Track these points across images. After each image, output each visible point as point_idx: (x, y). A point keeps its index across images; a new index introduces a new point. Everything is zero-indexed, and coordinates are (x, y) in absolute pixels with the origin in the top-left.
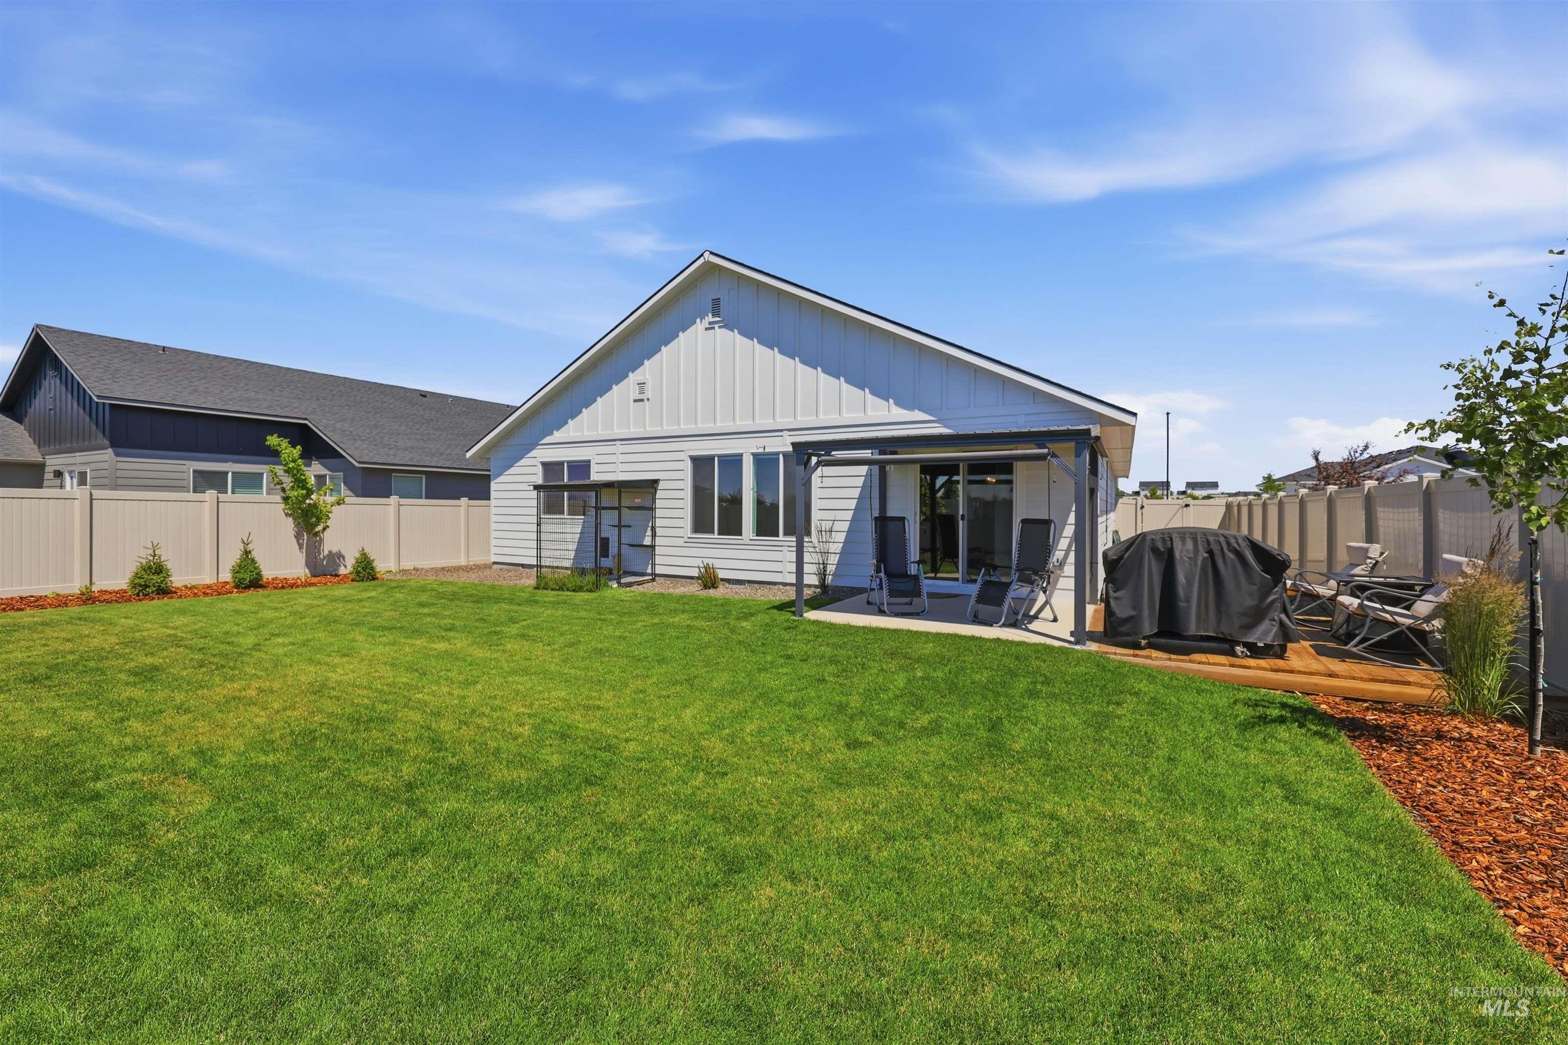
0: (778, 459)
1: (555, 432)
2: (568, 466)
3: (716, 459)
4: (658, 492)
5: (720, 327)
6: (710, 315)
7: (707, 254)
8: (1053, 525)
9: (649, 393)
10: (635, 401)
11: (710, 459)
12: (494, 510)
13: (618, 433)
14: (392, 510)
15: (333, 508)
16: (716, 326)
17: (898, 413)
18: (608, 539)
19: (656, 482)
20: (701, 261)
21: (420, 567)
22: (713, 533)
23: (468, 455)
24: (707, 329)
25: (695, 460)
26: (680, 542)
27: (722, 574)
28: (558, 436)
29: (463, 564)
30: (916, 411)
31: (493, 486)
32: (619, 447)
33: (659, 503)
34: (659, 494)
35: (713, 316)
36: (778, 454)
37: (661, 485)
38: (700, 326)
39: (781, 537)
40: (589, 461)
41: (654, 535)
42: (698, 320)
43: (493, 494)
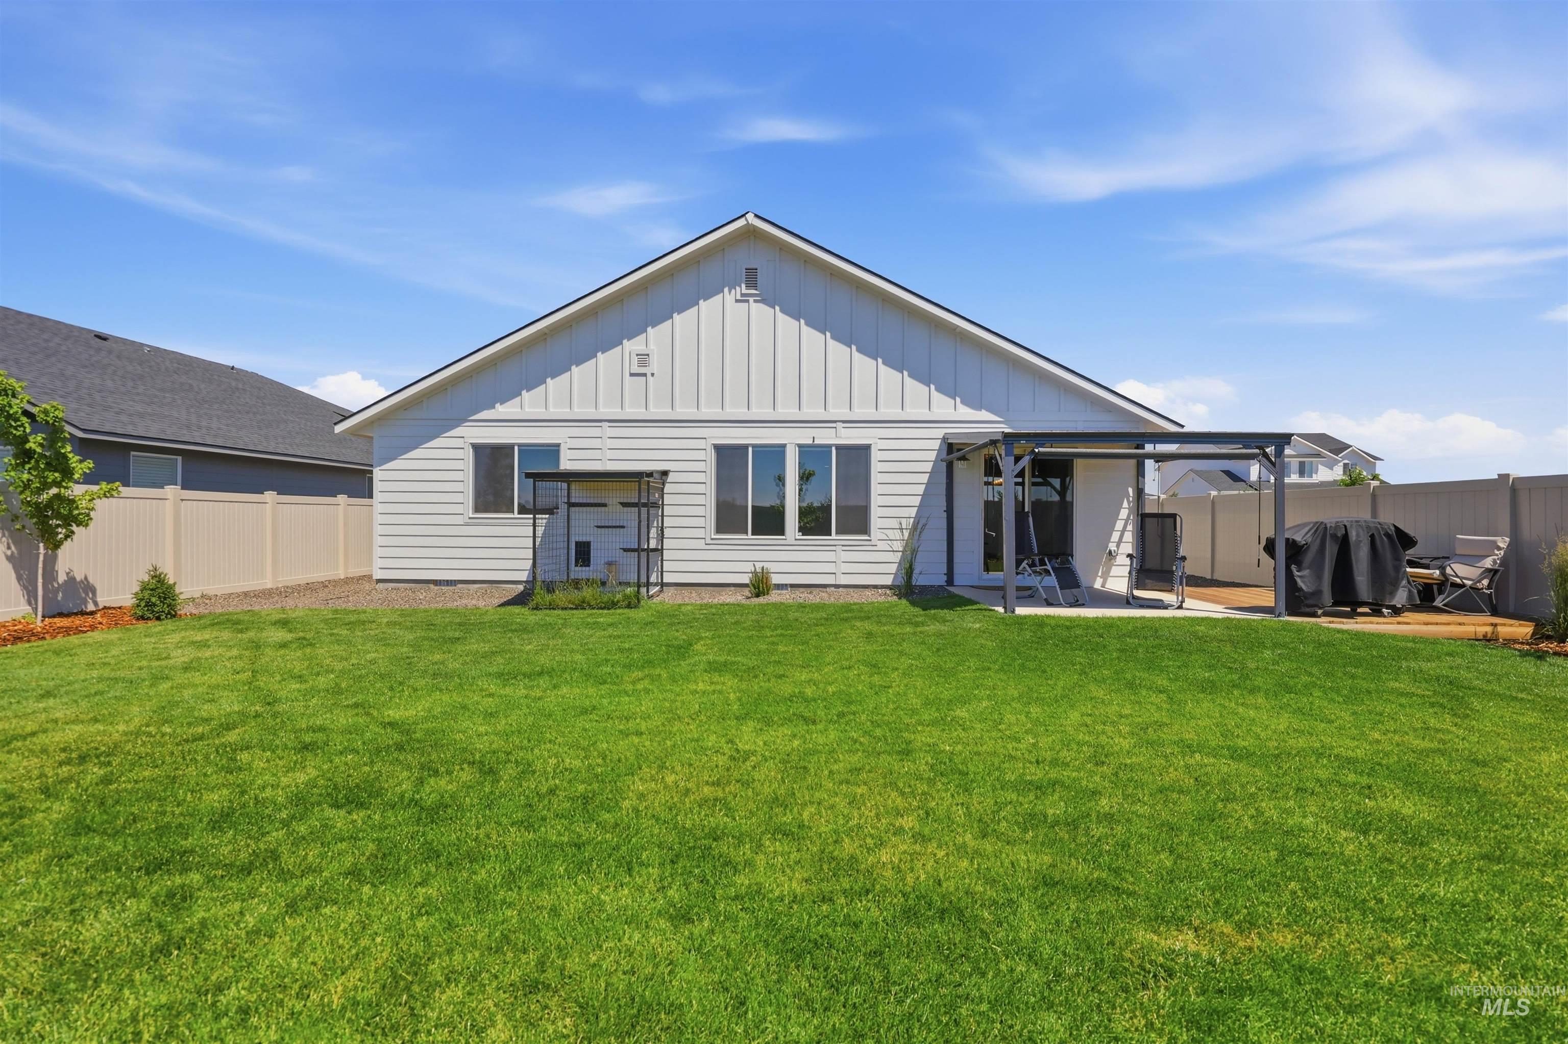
0: (831, 452)
1: (498, 405)
2: (519, 451)
3: (750, 449)
4: (667, 485)
5: (755, 301)
6: (743, 286)
7: (750, 217)
8: (1178, 518)
9: (655, 365)
10: (632, 375)
11: (742, 449)
12: (378, 508)
13: (607, 411)
14: (168, 506)
15: (97, 502)
16: (751, 300)
17: (965, 412)
18: (588, 544)
19: (665, 473)
20: (741, 223)
21: (211, 593)
22: (747, 533)
23: (338, 429)
24: (737, 301)
25: (720, 449)
26: (700, 544)
27: (776, 579)
28: (502, 410)
29: (269, 586)
30: (983, 411)
31: (378, 474)
32: (608, 431)
33: (667, 499)
34: (668, 488)
35: (747, 287)
36: (830, 446)
37: (671, 478)
38: (729, 297)
39: (834, 536)
40: (558, 445)
41: (661, 537)
42: (726, 290)
43: (377, 486)
